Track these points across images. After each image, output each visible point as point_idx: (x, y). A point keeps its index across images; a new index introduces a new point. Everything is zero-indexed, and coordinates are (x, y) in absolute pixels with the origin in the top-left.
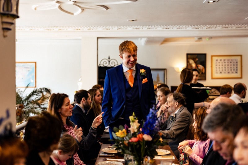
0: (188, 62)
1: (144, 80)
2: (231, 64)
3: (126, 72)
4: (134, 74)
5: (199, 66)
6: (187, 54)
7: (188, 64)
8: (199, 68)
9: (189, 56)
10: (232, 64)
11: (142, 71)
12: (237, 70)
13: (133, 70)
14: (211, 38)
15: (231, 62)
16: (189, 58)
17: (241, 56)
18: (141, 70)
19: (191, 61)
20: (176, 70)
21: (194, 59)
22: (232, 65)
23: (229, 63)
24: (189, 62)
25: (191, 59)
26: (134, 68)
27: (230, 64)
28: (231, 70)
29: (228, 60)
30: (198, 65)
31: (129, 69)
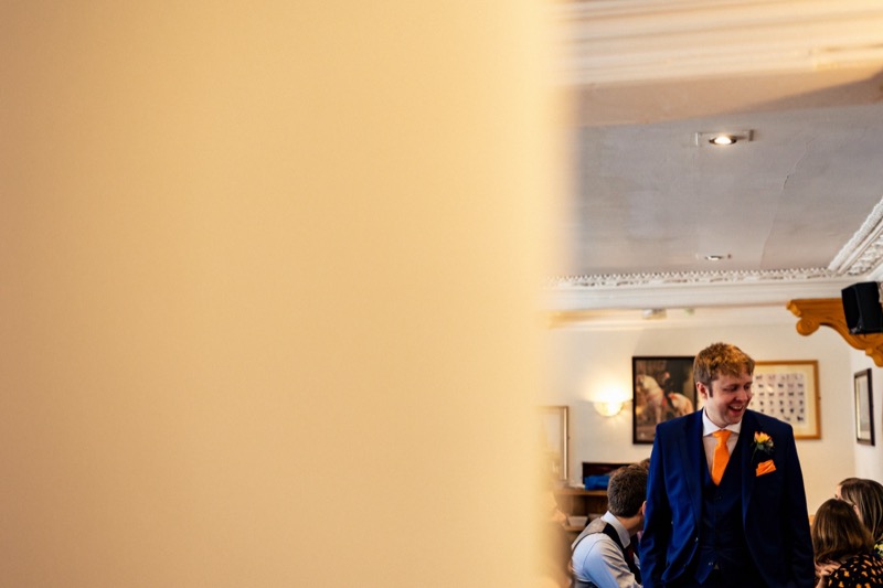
0: (635, 384)
1: (760, 466)
2: (781, 390)
3: (710, 435)
4: (731, 446)
5: (676, 398)
6: (635, 359)
7: (638, 389)
8: (675, 403)
9: (641, 365)
10: (785, 389)
11: (762, 437)
12: (802, 411)
13: (732, 432)
14: (691, 309)
15: (780, 386)
16: (641, 373)
17: (815, 363)
18: (756, 435)
19: (649, 383)
20: (599, 408)
21: (656, 375)
22: (786, 395)
23: (776, 386)
24: (641, 384)
25: (648, 374)
26: (736, 428)
27: (776, 390)
28: (782, 411)
29: (772, 378)
30: (671, 395)
31: (718, 429)
